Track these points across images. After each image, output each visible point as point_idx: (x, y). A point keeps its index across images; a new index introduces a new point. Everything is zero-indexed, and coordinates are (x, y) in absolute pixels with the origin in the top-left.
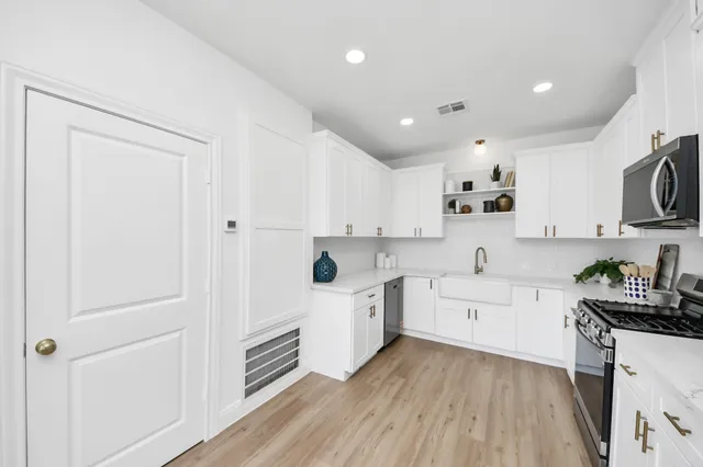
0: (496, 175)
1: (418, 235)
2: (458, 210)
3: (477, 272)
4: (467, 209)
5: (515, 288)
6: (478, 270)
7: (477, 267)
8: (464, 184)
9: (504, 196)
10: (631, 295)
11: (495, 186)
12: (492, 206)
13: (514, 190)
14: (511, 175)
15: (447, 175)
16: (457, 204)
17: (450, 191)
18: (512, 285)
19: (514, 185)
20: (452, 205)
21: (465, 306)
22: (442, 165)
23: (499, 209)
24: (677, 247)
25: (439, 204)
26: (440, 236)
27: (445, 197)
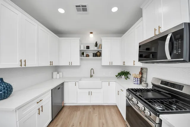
0: (96, 45)
1: (71, 65)
2: (85, 56)
3: (91, 77)
4: (88, 56)
5: (103, 82)
6: (91, 76)
7: (91, 75)
8: (87, 46)
9: (98, 52)
10: (136, 84)
11: (96, 48)
12: (95, 55)
13: (101, 50)
14: (101, 45)
15: (81, 43)
16: (85, 53)
17: (82, 49)
18: (102, 81)
19: (101, 48)
20: (83, 54)
21: (87, 91)
22: (79, 38)
23: (97, 56)
24: (147, 69)
25: (78, 54)
26: (79, 64)
27: (80, 51)
